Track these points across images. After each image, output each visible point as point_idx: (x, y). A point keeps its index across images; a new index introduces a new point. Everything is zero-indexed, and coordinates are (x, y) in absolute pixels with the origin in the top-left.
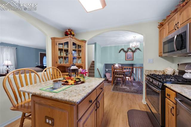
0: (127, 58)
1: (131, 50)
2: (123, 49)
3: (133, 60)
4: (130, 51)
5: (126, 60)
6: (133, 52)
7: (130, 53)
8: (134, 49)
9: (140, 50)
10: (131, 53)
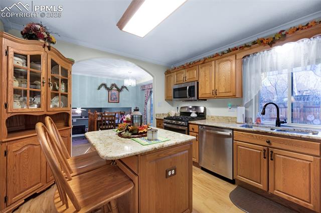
0: (111, 98)
1: (117, 88)
2: (105, 85)
3: (119, 102)
4: (114, 88)
5: (109, 102)
6: (119, 90)
7: (114, 91)
8: (120, 87)
9: (127, 89)
10: (116, 92)
